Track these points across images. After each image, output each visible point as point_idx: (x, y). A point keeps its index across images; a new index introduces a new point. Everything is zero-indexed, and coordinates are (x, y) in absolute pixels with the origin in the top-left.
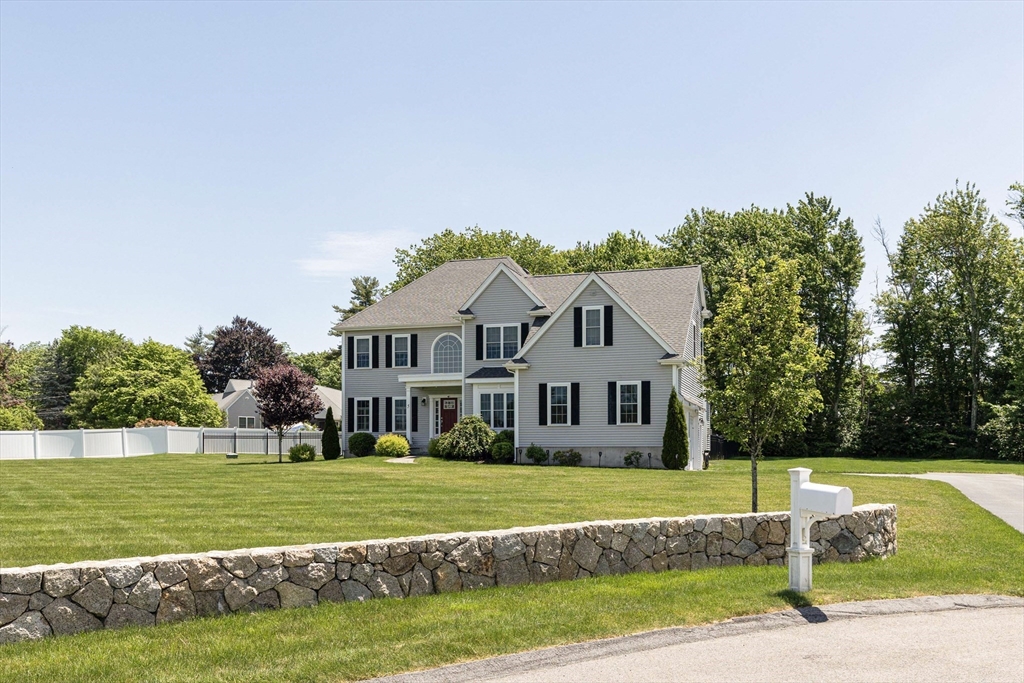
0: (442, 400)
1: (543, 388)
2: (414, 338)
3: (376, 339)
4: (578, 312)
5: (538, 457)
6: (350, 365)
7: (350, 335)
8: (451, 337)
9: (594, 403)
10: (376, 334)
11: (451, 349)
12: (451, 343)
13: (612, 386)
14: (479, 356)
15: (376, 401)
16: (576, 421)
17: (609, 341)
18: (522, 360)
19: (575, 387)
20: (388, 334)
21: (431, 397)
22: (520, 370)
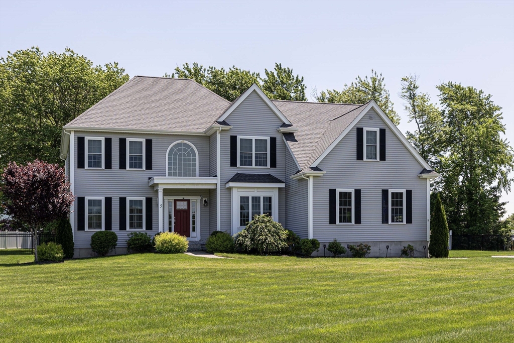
0: (175, 201)
1: (332, 192)
2: (149, 143)
3: (108, 142)
5: (335, 251)
6: (81, 164)
7: (81, 135)
8: (185, 144)
9: (372, 206)
10: (108, 136)
11: (184, 155)
12: (185, 150)
13: (385, 193)
14: (233, 163)
15: (108, 201)
16: (358, 221)
18: (318, 168)
20: (122, 137)
21: (166, 198)
22: (314, 177)
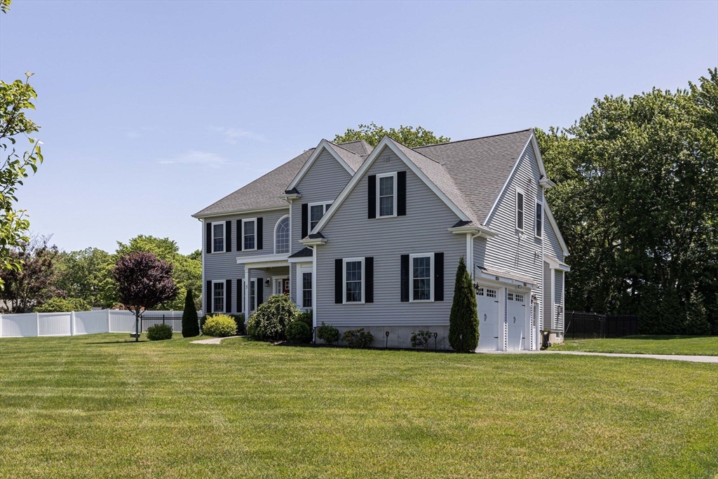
0: (284, 281)
1: (339, 263)
2: (260, 221)
3: (229, 224)
4: (372, 180)
6: (208, 250)
7: (209, 221)
9: (387, 278)
10: (229, 219)
13: (405, 259)
14: (304, 235)
15: (229, 282)
16: (369, 299)
17: (402, 211)
18: (319, 235)
19: (369, 261)
20: (239, 218)
21: (274, 278)
22: (317, 245)
